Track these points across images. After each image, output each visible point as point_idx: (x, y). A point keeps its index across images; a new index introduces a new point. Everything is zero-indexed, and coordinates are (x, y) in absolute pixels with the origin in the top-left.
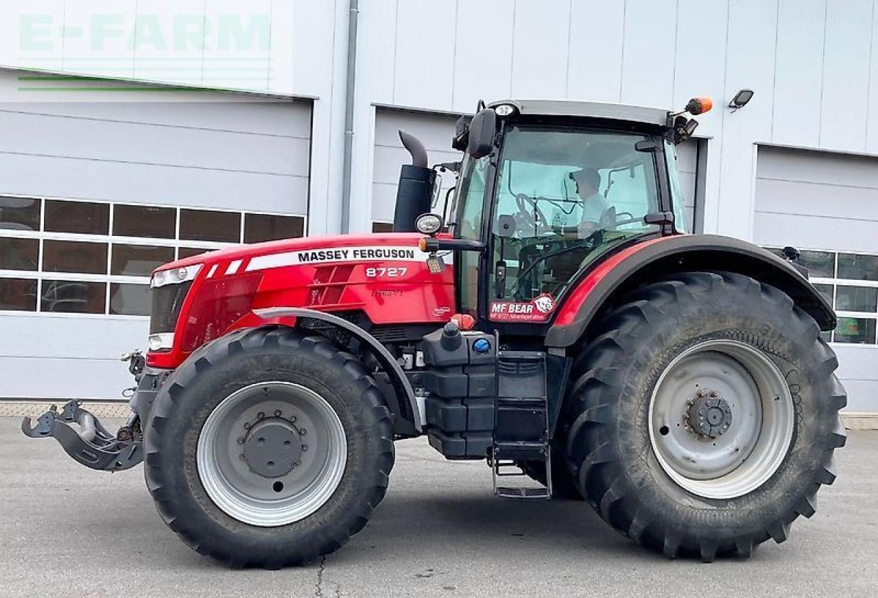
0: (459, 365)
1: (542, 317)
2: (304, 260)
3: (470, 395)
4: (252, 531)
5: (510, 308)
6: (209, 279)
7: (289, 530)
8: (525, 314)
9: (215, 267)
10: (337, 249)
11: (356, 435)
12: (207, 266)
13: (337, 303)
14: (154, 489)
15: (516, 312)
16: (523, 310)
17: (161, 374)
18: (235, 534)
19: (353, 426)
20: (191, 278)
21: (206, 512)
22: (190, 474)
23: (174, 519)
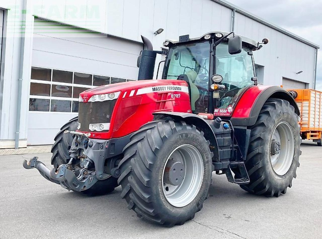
0: (220, 134)
1: (229, 114)
2: (154, 91)
3: (224, 145)
4: (178, 210)
5: (220, 111)
6: (123, 98)
7: (188, 207)
8: (225, 113)
9: (126, 93)
10: (163, 86)
11: (206, 165)
12: (122, 92)
13: (164, 109)
14: (148, 197)
15: (222, 112)
16: (224, 112)
17: (105, 142)
18: (173, 212)
19: (206, 161)
20: (117, 98)
21: (165, 204)
22: (160, 188)
23: (153, 210)
